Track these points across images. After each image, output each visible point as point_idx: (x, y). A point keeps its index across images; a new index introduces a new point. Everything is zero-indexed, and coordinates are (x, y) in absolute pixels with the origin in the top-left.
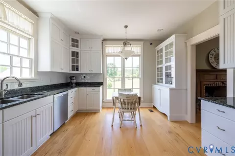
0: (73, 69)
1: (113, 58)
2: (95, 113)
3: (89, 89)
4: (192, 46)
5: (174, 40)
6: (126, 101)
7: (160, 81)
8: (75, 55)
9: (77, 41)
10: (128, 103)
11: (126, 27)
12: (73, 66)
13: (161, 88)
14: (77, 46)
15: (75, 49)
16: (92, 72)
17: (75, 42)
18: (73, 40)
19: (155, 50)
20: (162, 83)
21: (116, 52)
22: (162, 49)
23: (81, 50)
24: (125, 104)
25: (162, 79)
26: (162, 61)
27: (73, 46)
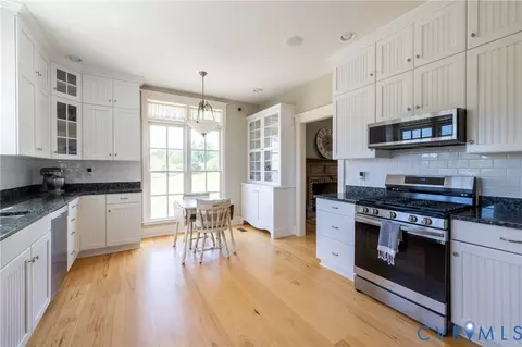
0: (62, 150)
1: (165, 128)
2: (129, 252)
3: (113, 199)
4: (301, 124)
5: (279, 111)
6: (211, 213)
7: (254, 176)
8: (67, 113)
9: (72, 79)
10: (216, 215)
11: (204, 74)
12: (61, 142)
13: (258, 189)
14: (73, 92)
15: (67, 99)
16: (116, 159)
17: (66, 81)
18: (61, 74)
19: (246, 121)
20: (259, 179)
21: (172, 115)
22: (259, 122)
23: (82, 103)
24: (209, 219)
25: (259, 173)
26: (259, 142)
27: (61, 88)
